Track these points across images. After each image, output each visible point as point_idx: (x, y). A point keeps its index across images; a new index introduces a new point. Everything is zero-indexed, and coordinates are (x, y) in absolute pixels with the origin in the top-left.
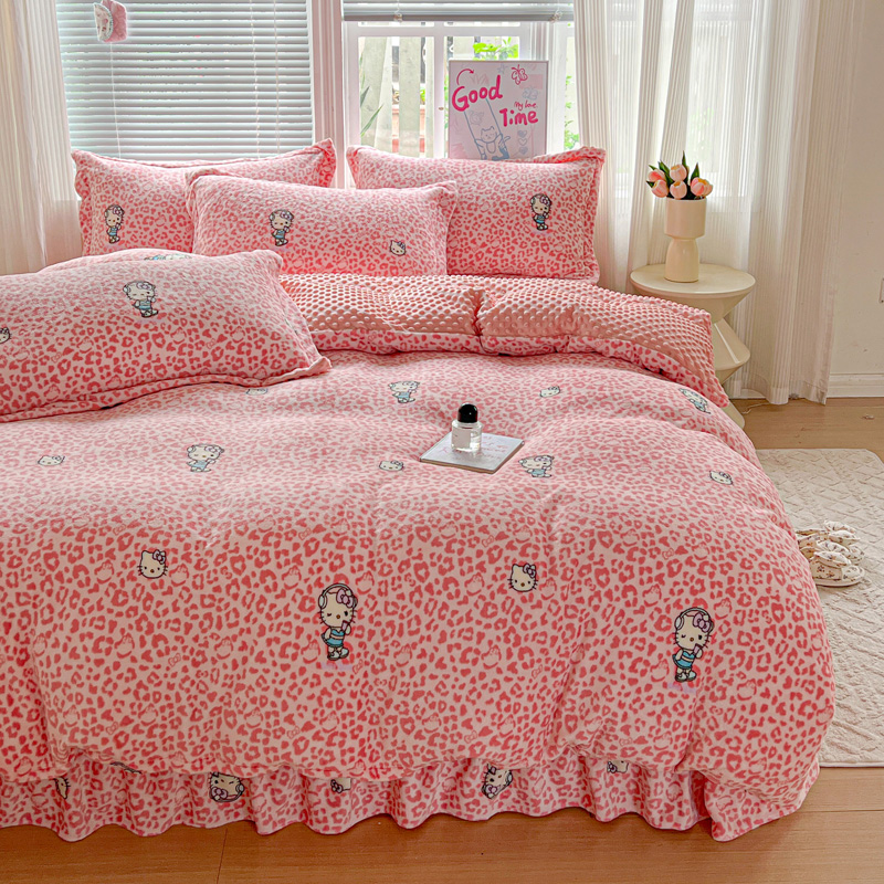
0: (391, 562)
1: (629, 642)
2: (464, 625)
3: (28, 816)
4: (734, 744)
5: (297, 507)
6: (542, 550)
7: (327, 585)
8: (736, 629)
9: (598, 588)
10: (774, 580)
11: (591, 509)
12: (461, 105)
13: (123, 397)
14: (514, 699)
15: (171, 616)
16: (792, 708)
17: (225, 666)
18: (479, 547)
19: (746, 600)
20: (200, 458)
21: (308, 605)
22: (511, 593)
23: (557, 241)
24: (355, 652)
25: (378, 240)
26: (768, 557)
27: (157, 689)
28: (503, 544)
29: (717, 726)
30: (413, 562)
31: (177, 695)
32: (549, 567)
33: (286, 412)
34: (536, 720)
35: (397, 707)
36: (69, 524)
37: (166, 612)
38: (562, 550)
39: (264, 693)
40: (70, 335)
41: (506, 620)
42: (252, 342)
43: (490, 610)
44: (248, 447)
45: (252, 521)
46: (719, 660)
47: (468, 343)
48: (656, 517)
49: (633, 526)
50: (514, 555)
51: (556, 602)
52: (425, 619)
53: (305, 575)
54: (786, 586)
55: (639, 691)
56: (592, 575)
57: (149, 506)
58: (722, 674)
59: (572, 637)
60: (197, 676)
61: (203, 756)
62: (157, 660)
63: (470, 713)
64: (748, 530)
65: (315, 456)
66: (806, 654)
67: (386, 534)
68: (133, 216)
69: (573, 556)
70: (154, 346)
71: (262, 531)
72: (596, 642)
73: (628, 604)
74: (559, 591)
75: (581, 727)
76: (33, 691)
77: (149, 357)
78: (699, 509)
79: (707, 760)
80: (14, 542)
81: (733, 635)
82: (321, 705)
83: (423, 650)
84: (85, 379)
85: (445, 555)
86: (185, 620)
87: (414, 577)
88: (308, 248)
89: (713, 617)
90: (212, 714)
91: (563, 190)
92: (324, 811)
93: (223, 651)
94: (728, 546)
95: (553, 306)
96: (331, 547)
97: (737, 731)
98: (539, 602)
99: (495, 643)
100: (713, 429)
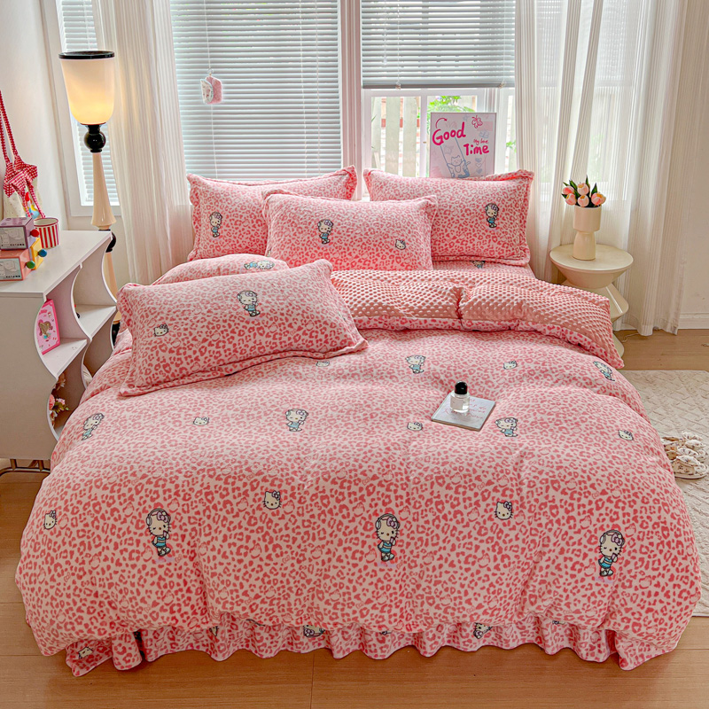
0: (420, 500)
1: (571, 551)
2: (467, 540)
3: (192, 645)
4: (637, 616)
5: (360, 462)
6: (515, 492)
7: (381, 514)
8: (639, 543)
9: (552, 518)
10: (662, 510)
11: (546, 464)
12: (438, 141)
13: (239, 368)
14: (498, 587)
15: (284, 532)
16: (674, 594)
17: (317, 564)
18: (476, 490)
19: (645, 525)
20: (294, 420)
21: (369, 527)
22: (496, 520)
23: (502, 235)
24: (398, 556)
25: (387, 240)
26: (658, 494)
27: (276, 577)
28: (490, 488)
29: (626, 604)
30: (434, 500)
31: (288, 580)
32: (520, 503)
33: (343, 380)
34: (511, 598)
35: (424, 590)
36: (218, 472)
37: (281, 530)
38: (528, 492)
39: (341, 581)
40: (205, 329)
41: (493, 538)
42: (318, 330)
43: (483, 531)
44: (324, 411)
45: (333, 471)
46: (628, 563)
47: (453, 324)
48: (587, 469)
49: (573, 476)
50: (498, 495)
51: (525, 527)
52: (442, 536)
54: (670, 513)
55: (576, 582)
56: (547, 509)
57: (268, 460)
58: (629, 571)
59: (534, 548)
60: (300, 569)
61: (302, 616)
62: (275, 560)
63: (471, 595)
64: (645, 475)
65: (366, 419)
66: (683, 559)
67: (417, 480)
68: (228, 220)
69: (536, 496)
70: (258, 335)
71: (339, 479)
72: (550, 551)
73: (570, 528)
74: (527, 520)
75: (539, 603)
76: (199, 576)
77: (255, 342)
78: (614, 462)
79: (619, 625)
80: (186, 484)
81: (637, 547)
82: (377, 588)
83: (441, 556)
84: (216, 358)
85: (454, 496)
86: (292, 535)
87: (435, 510)
88: (343, 245)
89: (624, 536)
90: (309, 591)
91: (506, 200)
92: (375, 645)
93: (316, 554)
94: (633, 488)
95: (509, 300)
96: (382, 490)
97: (639, 608)
98: (514, 526)
99: (486, 552)
100: (617, 393)
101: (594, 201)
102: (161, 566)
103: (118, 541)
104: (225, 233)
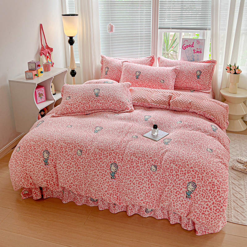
0: (126, 160)
1: (176, 187)
2: (140, 176)
3: (58, 196)
4: (198, 215)
6: (159, 162)
7: (112, 163)
8: (202, 188)
9: (170, 173)
10: (214, 178)
11: (173, 155)
12: (184, 48)
13: (90, 113)
14: (149, 194)
15: (82, 164)
16: (214, 209)
17: (91, 176)
18: (145, 160)
19: (205, 182)
20: (97, 130)
21: (108, 166)
22: (151, 171)
23: (202, 81)
24: (117, 178)
25: (158, 79)
26: (214, 172)
27: (78, 178)
28: (151, 160)
29: (195, 210)
30: (131, 161)
31: (82, 180)
32: (160, 166)
33: (120, 120)
34: (154, 199)
35: (125, 191)
36: (66, 141)
38: (164, 163)
39: (98, 183)
40: (81, 99)
41: (149, 177)
42: (118, 103)
43: (146, 174)
44: (108, 128)
45: (100, 146)
46: (197, 195)
47: (167, 107)
49: (181, 160)
50: (153, 163)
51: (160, 175)
52: (132, 174)
53: (108, 160)
54: (217, 180)
55: (177, 198)
56: (169, 170)
57: (82, 140)
58: (197, 198)
59: (164, 183)
60: (86, 176)
61: (87, 193)
62: (78, 172)
63: (139, 196)
64: (211, 165)
65: (120, 132)
66: (219, 197)
67: (127, 153)
68: (110, 70)
69: (166, 165)
70: (97, 103)
71: (101, 149)
72: (169, 185)
73: (177, 178)
74: (161, 173)
75: (164, 203)
76: (56, 173)
77: (96, 105)
78: (200, 158)
79: (192, 217)
80: (56, 144)
81: (201, 190)
82: (109, 187)
83: (131, 180)
84: (83, 108)
85: (138, 160)
86: (84, 165)
87: (130, 164)
88: (143, 80)
89: (197, 185)
90: (88, 185)
91: (205, 70)
92: (112, 208)
93: (91, 172)
94: (204, 168)
95: (187, 101)
96: (114, 155)
97: (199, 212)
98: (157, 174)
99: (146, 181)
100: (216, 137)
101: (237, 72)
102: (45, 168)
103: (34, 158)
104: (109, 74)
